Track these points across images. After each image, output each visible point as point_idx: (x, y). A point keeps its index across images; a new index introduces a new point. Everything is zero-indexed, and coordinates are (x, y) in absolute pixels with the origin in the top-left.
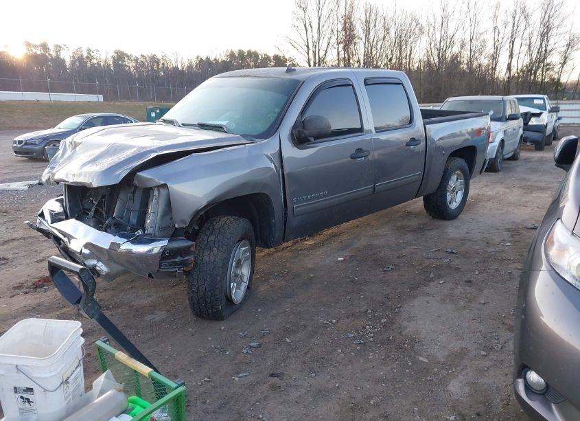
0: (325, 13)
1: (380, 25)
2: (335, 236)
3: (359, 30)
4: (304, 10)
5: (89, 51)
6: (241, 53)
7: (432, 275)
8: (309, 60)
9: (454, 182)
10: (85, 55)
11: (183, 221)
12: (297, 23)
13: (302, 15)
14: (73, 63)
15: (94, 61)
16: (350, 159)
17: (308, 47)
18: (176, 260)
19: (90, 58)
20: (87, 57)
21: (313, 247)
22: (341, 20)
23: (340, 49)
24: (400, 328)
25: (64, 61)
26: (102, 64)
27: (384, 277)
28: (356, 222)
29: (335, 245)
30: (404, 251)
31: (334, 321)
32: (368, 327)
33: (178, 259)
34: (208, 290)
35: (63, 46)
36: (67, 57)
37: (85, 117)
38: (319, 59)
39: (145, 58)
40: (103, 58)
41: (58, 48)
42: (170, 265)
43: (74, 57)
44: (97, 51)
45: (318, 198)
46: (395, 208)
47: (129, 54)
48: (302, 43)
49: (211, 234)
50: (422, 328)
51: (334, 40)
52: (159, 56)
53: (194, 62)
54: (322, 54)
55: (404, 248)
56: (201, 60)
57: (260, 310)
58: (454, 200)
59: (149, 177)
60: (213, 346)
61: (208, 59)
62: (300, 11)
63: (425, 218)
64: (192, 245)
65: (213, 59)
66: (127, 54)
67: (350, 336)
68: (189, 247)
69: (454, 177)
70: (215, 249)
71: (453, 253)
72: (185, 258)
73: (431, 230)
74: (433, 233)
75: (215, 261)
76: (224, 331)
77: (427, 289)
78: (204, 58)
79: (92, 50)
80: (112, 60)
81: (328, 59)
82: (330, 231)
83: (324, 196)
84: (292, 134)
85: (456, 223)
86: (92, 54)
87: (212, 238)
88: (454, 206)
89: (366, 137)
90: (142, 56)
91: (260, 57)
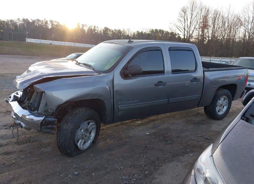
0: (195, 14)
1: (220, 21)
2: (153, 121)
3: (210, 23)
4: (185, 13)
5: (95, 27)
6: (156, 30)
7: (188, 150)
8: (184, 35)
9: (222, 101)
10: (93, 28)
11: (52, 109)
12: (180, 18)
13: (184, 15)
14: (88, 32)
15: (96, 31)
16: (154, 86)
17: (185, 29)
18: (48, 126)
19: (94, 30)
20: (94, 29)
21: (139, 125)
22: (202, 17)
23: (200, 31)
24: (152, 178)
25: (85, 31)
26: (99, 32)
27: (163, 147)
28: (168, 114)
29: (151, 125)
30: (183, 134)
31: (122, 168)
32: (136, 175)
33: (50, 126)
34: (63, 142)
35: (85, 25)
36: (86, 29)
37: (77, 54)
38: (189, 35)
39: (116, 31)
40: (100, 30)
41: (83, 25)
42: (46, 128)
43: (88, 29)
44: (98, 27)
45: (133, 103)
46: (193, 110)
47: (110, 29)
48: (182, 27)
49: (70, 116)
50: (164, 181)
51: (197, 27)
52: (122, 30)
53: (136, 34)
54: (191, 32)
55: (184, 132)
56: (139, 32)
57: (92, 155)
58: (221, 110)
59: (38, 87)
60: (58, 170)
61: (142, 32)
62: (183, 13)
63: (205, 117)
64: (56, 121)
65: (144, 32)
66: (109, 29)
67: (124, 178)
68: (54, 121)
69: (222, 99)
70: (69, 123)
71: (208, 139)
72: (53, 126)
73: (204, 124)
74: (204, 126)
75: (68, 129)
76: (69, 162)
77: (182, 158)
78: (140, 32)
79: (96, 27)
80: (103, 31)
81: (194, 35)
82: (152, 118)
83: (137, 102)
84: (121, 72)
85: (220, 122)
86: (96, 28)
87: (70, 118)
88: (221, 113)
89: (165, 76)
90: (115, 30)
91: (165, 32)
